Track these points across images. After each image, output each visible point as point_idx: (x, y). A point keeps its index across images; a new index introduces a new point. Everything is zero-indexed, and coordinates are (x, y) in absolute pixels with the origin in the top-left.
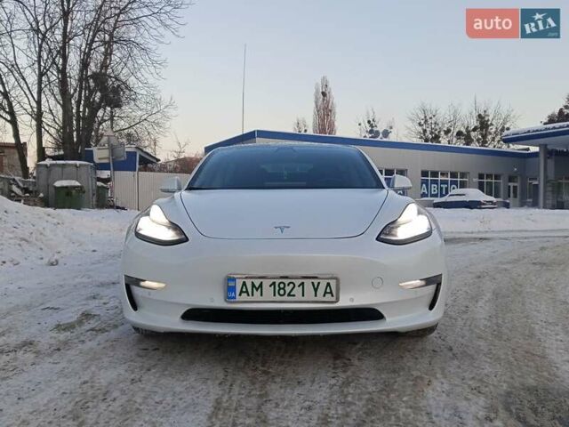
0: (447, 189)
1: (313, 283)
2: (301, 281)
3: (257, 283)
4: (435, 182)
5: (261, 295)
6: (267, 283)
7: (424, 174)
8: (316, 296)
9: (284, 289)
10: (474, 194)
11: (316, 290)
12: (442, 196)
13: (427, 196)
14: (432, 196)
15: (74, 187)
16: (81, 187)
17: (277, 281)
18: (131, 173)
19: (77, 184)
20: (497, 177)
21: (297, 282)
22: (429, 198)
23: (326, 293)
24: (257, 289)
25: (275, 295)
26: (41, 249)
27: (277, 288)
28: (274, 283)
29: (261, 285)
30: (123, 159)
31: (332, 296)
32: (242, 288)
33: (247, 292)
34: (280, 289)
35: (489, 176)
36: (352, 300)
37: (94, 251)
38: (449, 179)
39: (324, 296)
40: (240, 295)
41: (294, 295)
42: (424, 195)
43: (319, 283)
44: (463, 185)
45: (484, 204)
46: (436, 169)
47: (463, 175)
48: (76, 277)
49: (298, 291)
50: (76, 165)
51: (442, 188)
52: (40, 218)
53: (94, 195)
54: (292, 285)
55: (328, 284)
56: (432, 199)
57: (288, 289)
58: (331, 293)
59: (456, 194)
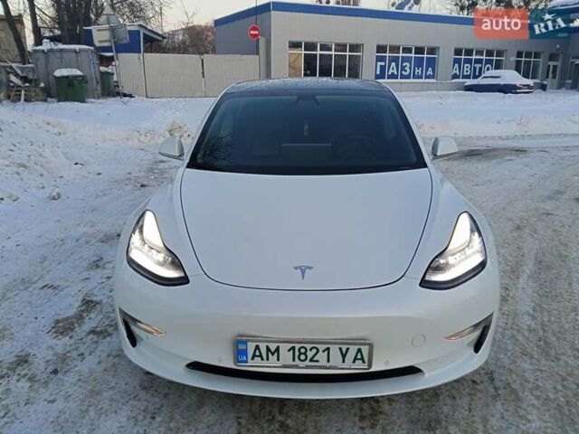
0: (480, 68)
1: (341, 349)
2: (326, 346)
3: (273, 347)
4: (469, 61)
5: (278, 359)
6: (284, 348)
7: (458, 52)
8: (344, 361)
9: (305, 354)
10: (510, 76)
11: (344, 356)
12: (475, 77)
13: (458, 77)
14: (464, 77)
15: (75, 77)
16: (83, 77)
17: (297, 346)
18: (137, 55)
19: (79, 73)
20: (537, 55)
21: (322, 347)
22: (461, 80)
23: (356, 359)
24: (273, 354)
25: (294, 360)
26: (42, 175)
27: (297, 353)
28: (293, 348)
29: (277, 349)
30: (125, 41)
31: (364, 362)
32: (255, 351)
33: (261, 356)
34: (300, 354)
35: (528, 55)
36: (387, 363)
37: (99, 174)
38: (484, 57)
39: (354, 362)
40: (253, 359)
41: (317, 361)
42: (455, 76)
43: (348, 349)
44: (498, 66)
45: (520, 88)
46: (471, 47)
47: (500, 53)
48: (78, 225)
49: (322, 357)
50: (75, 51)
51: (475, 68)
52: (39, 128)
53: (98, 82)
54: (314, 351)
55: (359, 350)
56: (464, 80)
57: (310, 354)
58: (362, 359)
59: (490, 76)
